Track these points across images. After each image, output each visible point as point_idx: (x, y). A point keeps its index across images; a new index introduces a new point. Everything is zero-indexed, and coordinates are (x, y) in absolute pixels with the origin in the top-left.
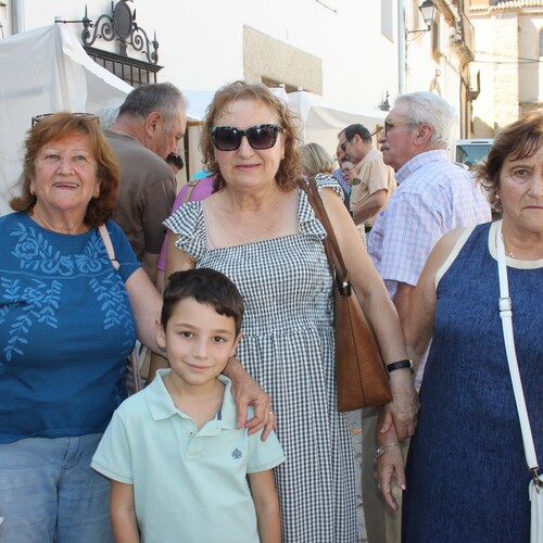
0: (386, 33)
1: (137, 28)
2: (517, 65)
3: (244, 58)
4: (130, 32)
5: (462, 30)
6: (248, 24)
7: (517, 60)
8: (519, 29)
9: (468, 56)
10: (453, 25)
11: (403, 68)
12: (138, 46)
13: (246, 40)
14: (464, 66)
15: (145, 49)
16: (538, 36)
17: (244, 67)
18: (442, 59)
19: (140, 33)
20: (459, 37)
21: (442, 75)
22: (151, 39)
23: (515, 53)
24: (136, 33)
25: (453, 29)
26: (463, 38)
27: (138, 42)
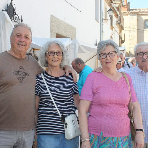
0: (97, 19)
1: (16, 14)
2: (137, 32)
3: (51, 26)
4: (13, 15)
5: (120, 19)
6: (52, 14)
7: (137, 30)
8: (137, 19)
9: (122, 28)
10: (117, 17)
11: (102, 32)
12: (16, 21)
13: (51, 20)
14: (120, 32)
15: (18, 22)
16: (144, 22)
17: (51, 30)
18: (114, 29)
19: (17, 16)
20: (119, 22)
21: (114, 35)
22: (20, 18)
23: (136, 27)
24: (15, 16)
25: (117, 19)
26: (120, 22)
27: (16, 19)
